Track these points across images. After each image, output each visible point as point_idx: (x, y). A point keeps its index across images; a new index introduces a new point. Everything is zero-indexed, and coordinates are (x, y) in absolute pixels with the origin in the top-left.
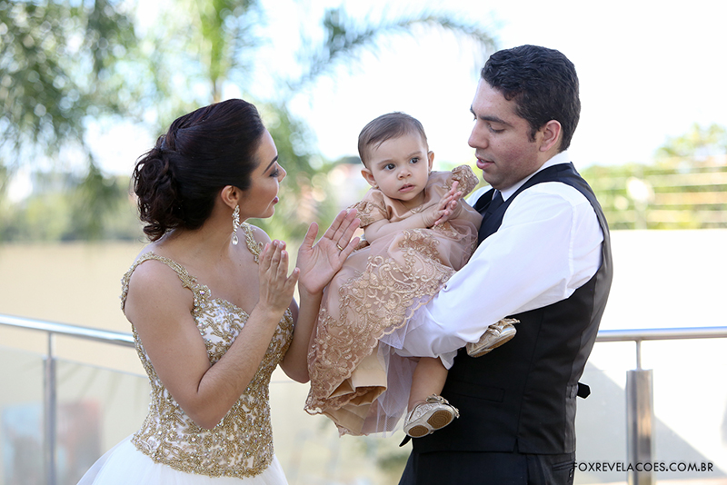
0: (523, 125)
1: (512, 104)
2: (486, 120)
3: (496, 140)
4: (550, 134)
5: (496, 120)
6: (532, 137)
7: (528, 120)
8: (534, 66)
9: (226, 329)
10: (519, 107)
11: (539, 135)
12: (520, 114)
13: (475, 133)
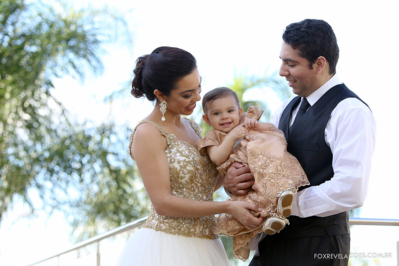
0: (304, 62)
1: (297, 51)
2: (286, 61)
3: (293, 71)
4: (320, 64)
5: (290, 60)
6: (311, 67)
7: (307, 58)
8: (306, 30)
9: (187, 153)
10: (301, 52)
11: (315, 66)
12: (302, 56)
13: (282, 69)
